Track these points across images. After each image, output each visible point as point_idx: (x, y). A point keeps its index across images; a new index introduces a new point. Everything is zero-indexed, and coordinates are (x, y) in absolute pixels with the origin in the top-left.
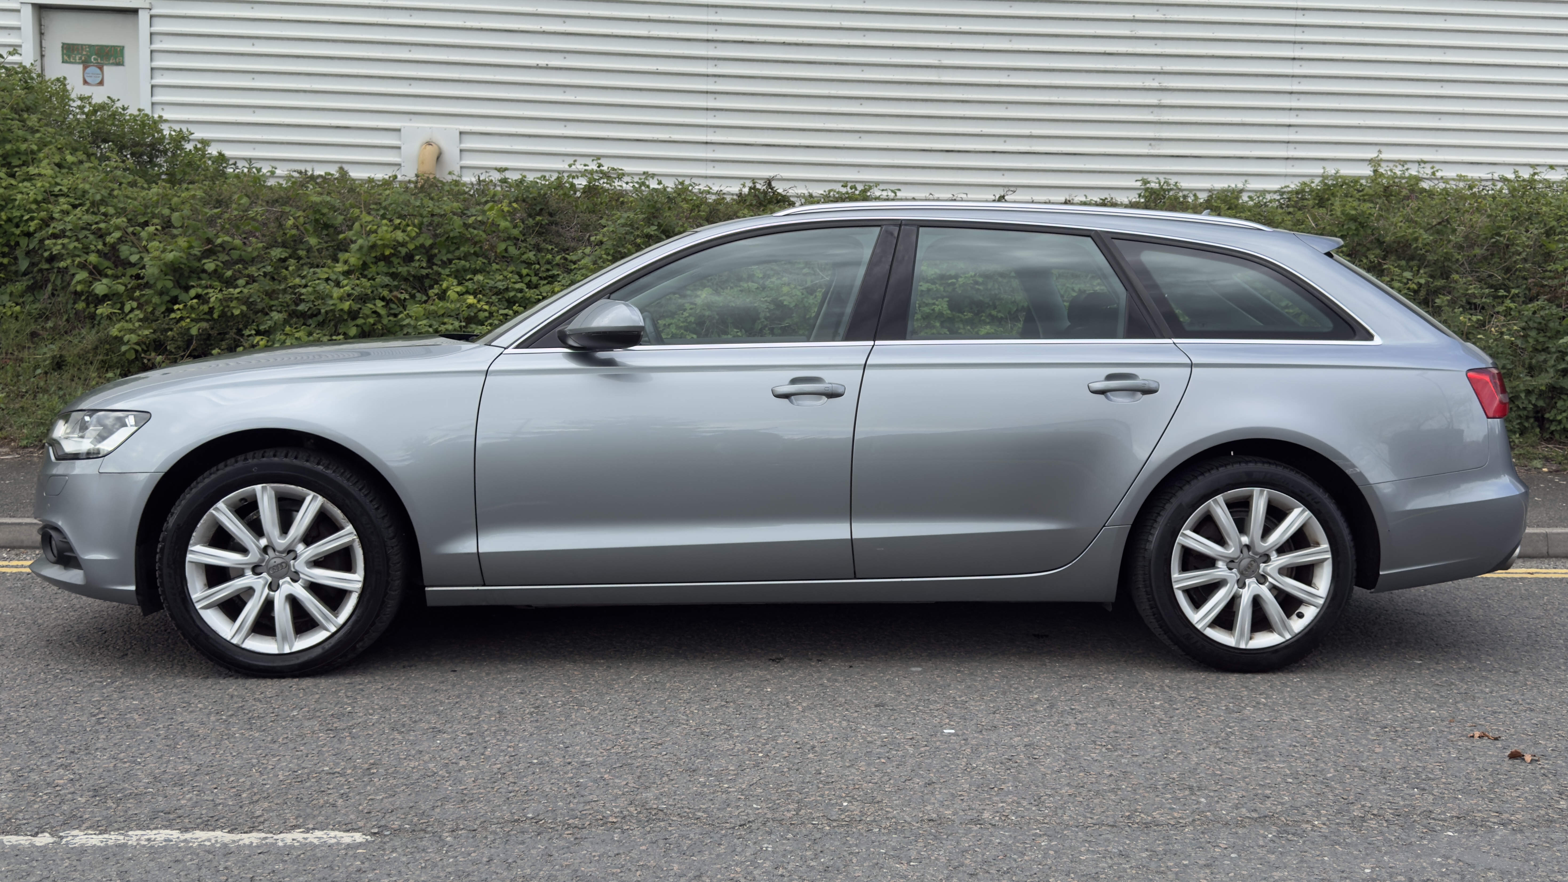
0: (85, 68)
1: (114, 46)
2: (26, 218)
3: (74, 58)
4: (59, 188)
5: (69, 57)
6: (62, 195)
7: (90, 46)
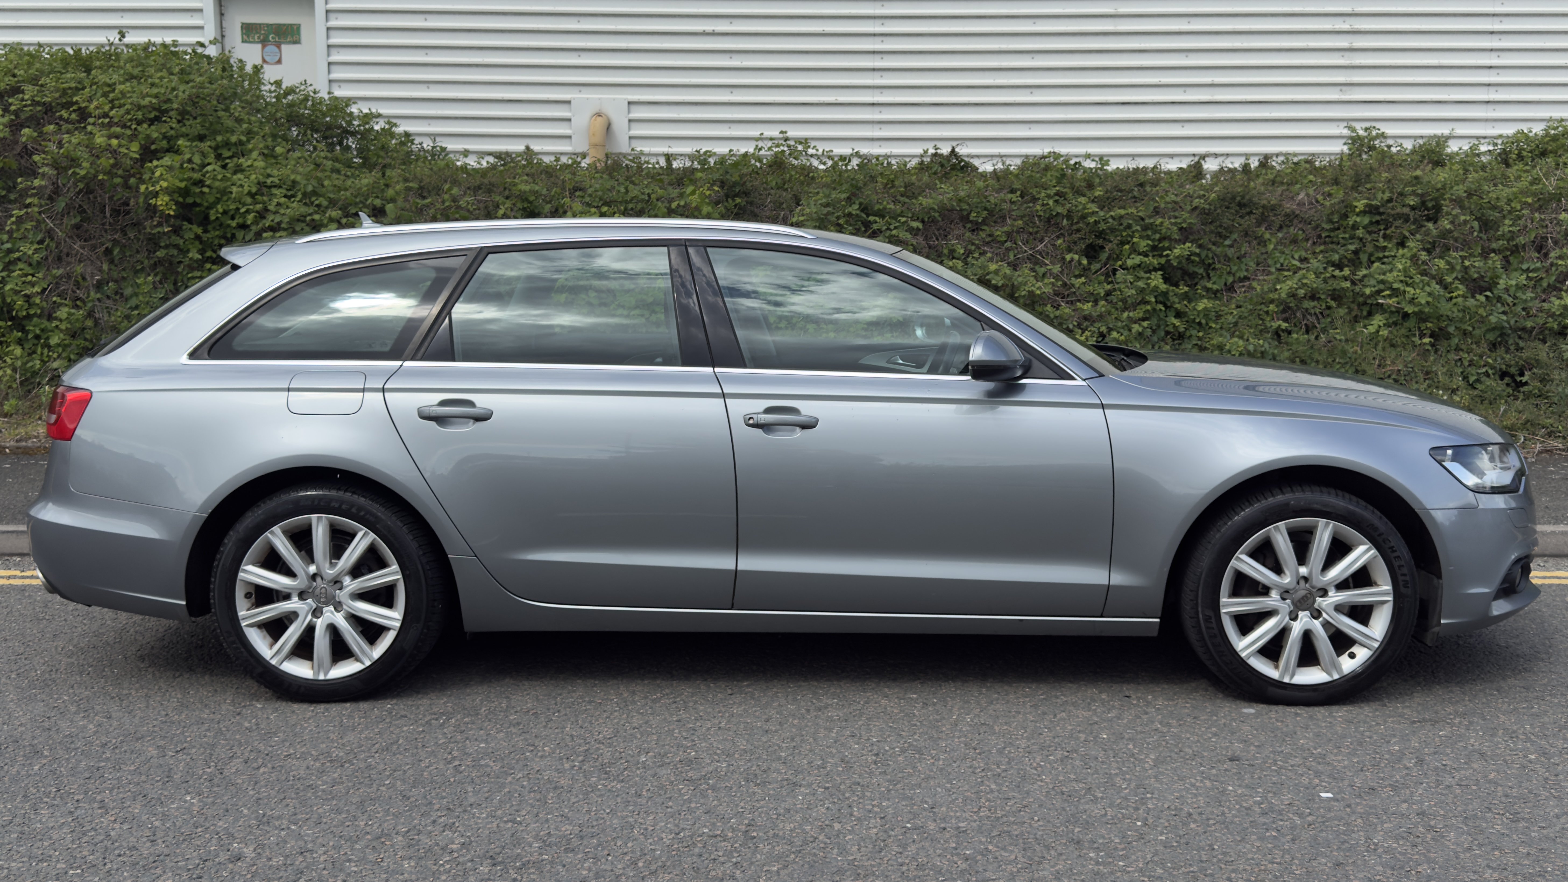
0: (264, 47)
1: (291, 25)
2: (242, 210)
3: (253, 38)
4: (271, 179)
5: (248, 37)
6: (275, 186)
7: (268, 25)
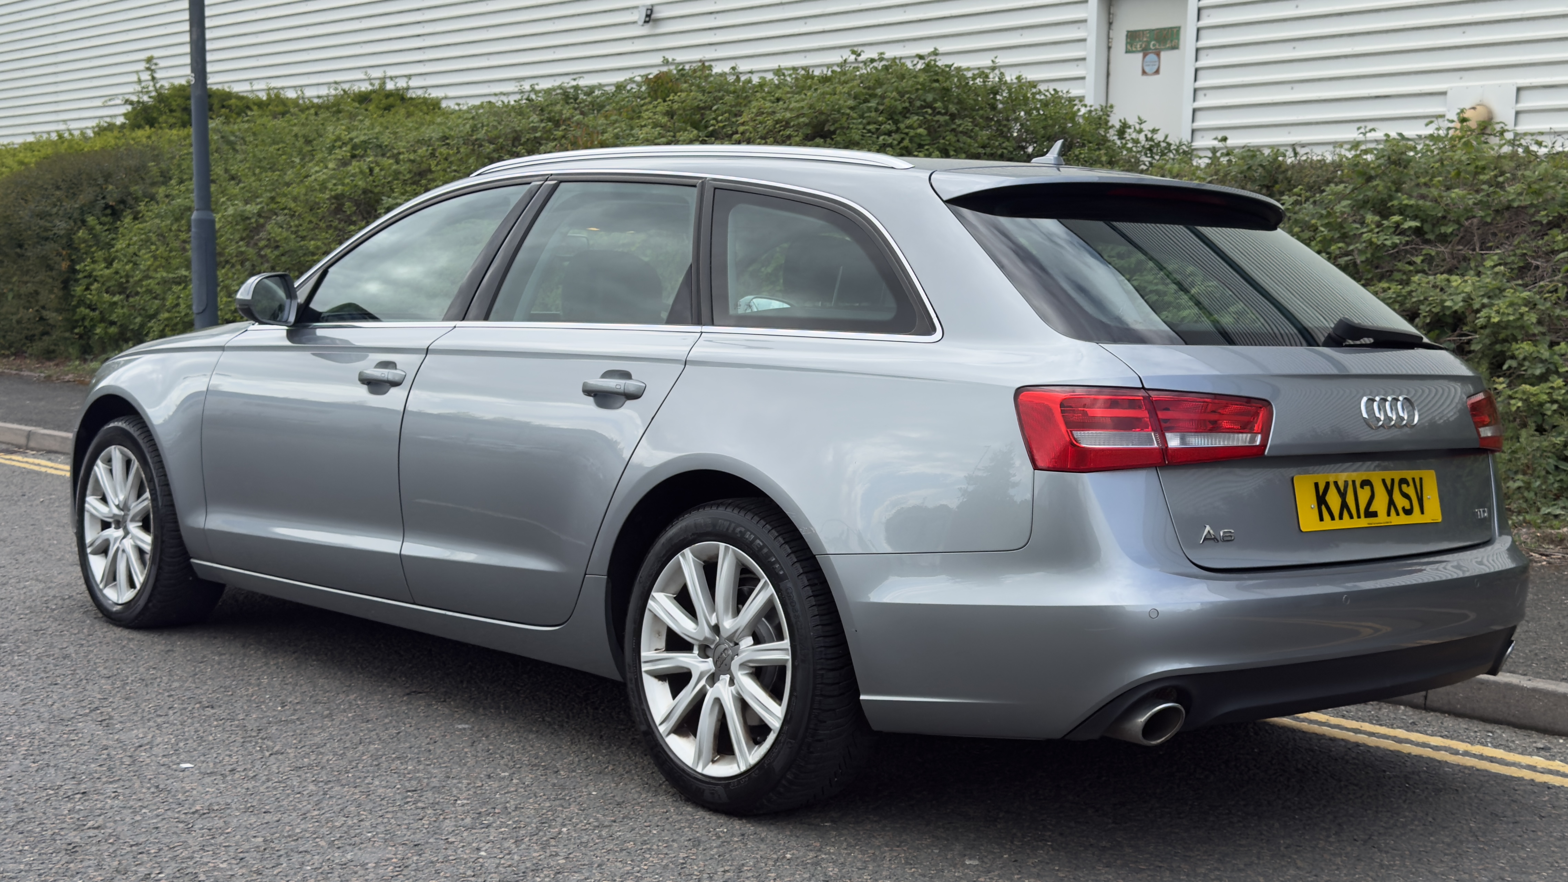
0: (1145, 56)
1: (1171, 28)
3: (1136, 47)
5: (1132, 46)
7: (1151, 31)
